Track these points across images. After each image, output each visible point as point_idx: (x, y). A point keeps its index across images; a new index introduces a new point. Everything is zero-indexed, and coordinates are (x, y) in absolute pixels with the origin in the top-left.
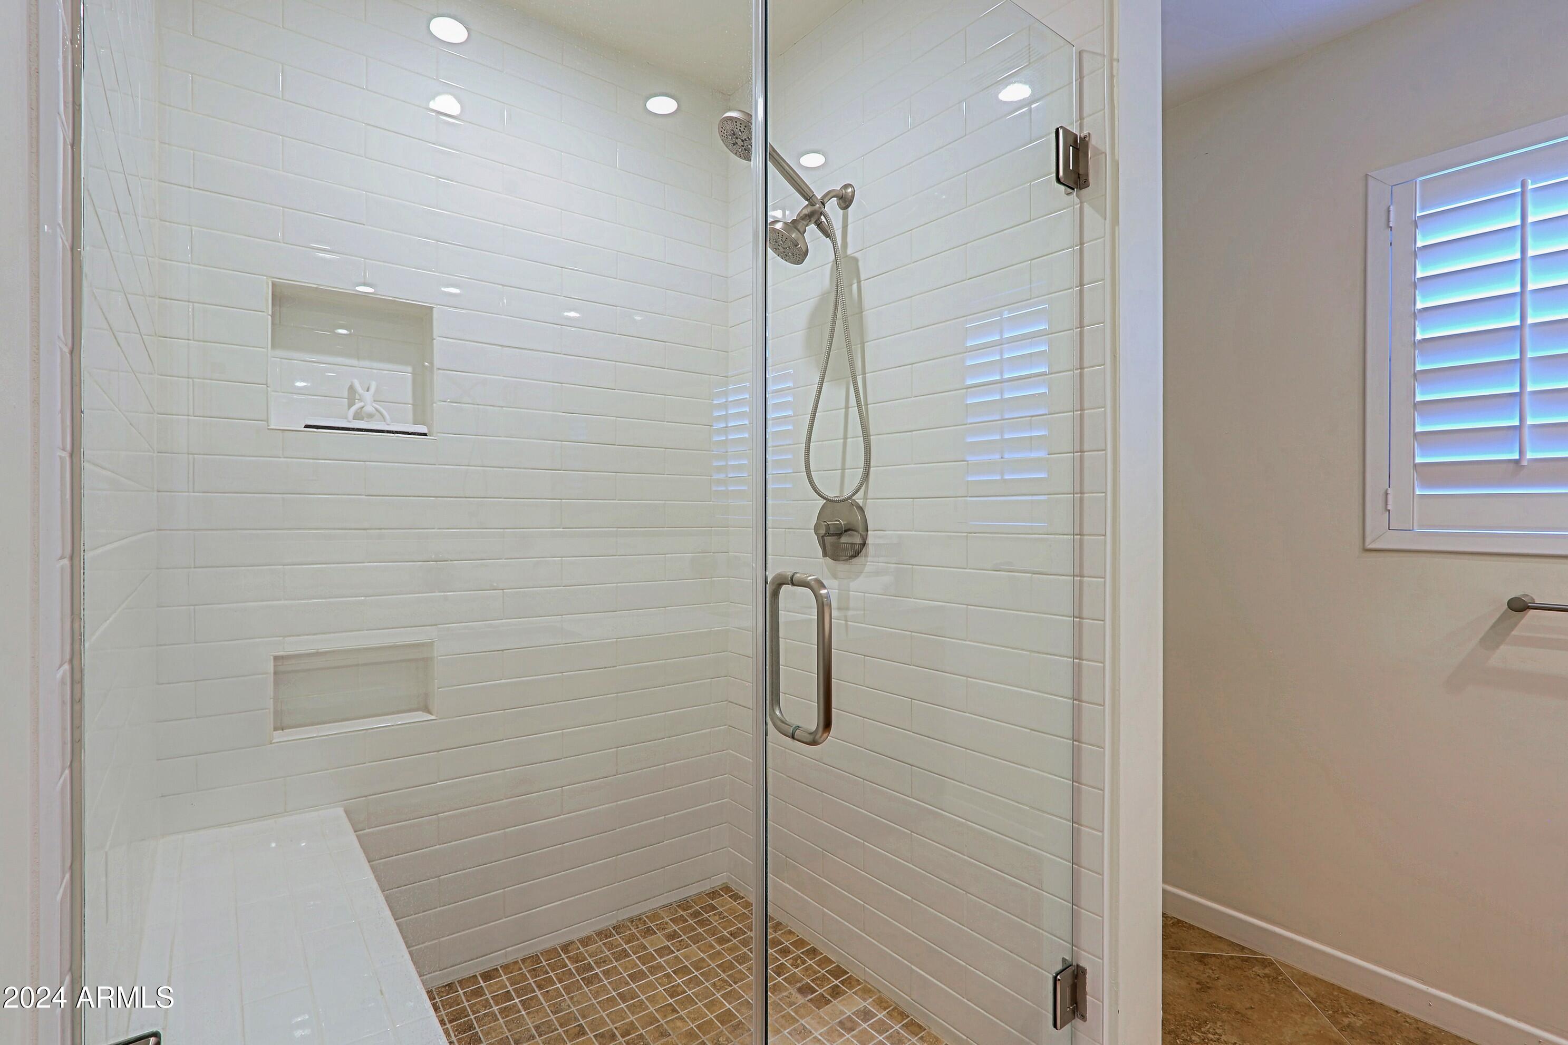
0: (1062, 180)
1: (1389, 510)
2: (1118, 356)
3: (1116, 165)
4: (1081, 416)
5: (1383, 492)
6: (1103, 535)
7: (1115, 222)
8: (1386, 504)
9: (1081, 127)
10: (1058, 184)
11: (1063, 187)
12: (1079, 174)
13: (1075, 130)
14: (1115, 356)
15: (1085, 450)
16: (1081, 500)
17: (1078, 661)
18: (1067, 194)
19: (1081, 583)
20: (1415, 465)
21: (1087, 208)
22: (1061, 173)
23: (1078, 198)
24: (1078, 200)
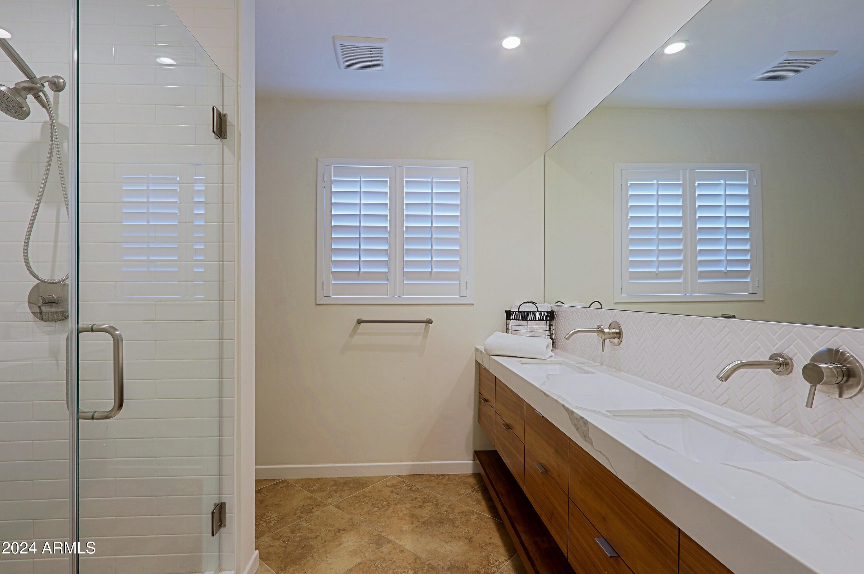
0: (215, 132)
1: (324, 289)
2: (240, 219)
3: (239, 134)
4: (223, 245)
5: (322, 282)
6: (233, 301)
7: (239, 158)
8: (323, 287)
9: (223, 109)
10: (213, 133)
11: (214, 134)
12: (222, 131)
13: (221, 110)
14: (239, 220)
15: (224, 261)
16: (223, 284)
17: (221, 360)
18: (216, 138)
19: (222, 323)
20: (332, 272)
21: (226, 149)
22: (215, 130)
23: (222, 142)
24: (221, 143)
